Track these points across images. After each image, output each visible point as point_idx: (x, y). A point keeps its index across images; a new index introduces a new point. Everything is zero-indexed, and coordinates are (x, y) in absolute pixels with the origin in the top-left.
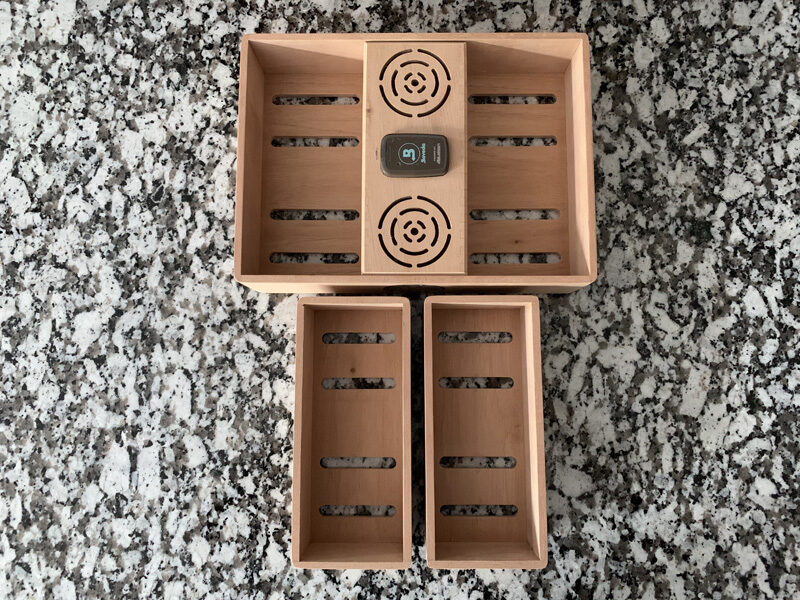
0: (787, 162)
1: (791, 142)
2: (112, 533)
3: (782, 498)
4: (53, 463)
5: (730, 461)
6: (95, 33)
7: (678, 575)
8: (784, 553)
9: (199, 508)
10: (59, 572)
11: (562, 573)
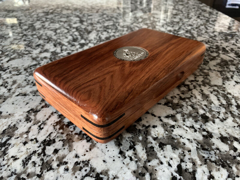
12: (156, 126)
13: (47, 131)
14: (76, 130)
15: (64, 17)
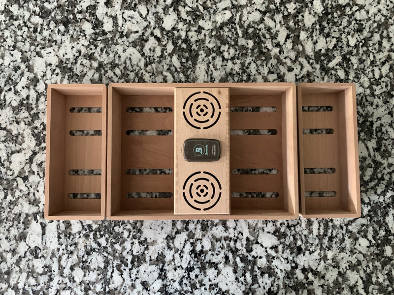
0: (381, 77)
1: (384, 66)
2: (33, 266)
3: (372, 248)
4: (2, 231)
5: (347, 229)
6: (19, 4)
7: (319, 286)
8: (372, 275)
9: (78, 254)
10: (7, 285)
11: (262, 285)
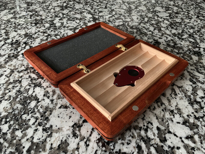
12: (180, 148)
13: (93, 148)
14: (116, 148)
15: (78, 13)
